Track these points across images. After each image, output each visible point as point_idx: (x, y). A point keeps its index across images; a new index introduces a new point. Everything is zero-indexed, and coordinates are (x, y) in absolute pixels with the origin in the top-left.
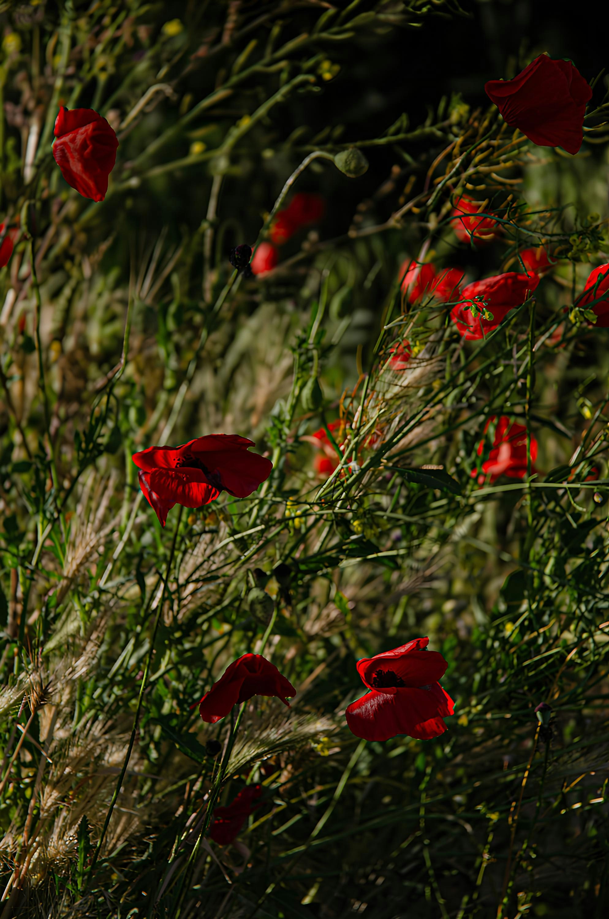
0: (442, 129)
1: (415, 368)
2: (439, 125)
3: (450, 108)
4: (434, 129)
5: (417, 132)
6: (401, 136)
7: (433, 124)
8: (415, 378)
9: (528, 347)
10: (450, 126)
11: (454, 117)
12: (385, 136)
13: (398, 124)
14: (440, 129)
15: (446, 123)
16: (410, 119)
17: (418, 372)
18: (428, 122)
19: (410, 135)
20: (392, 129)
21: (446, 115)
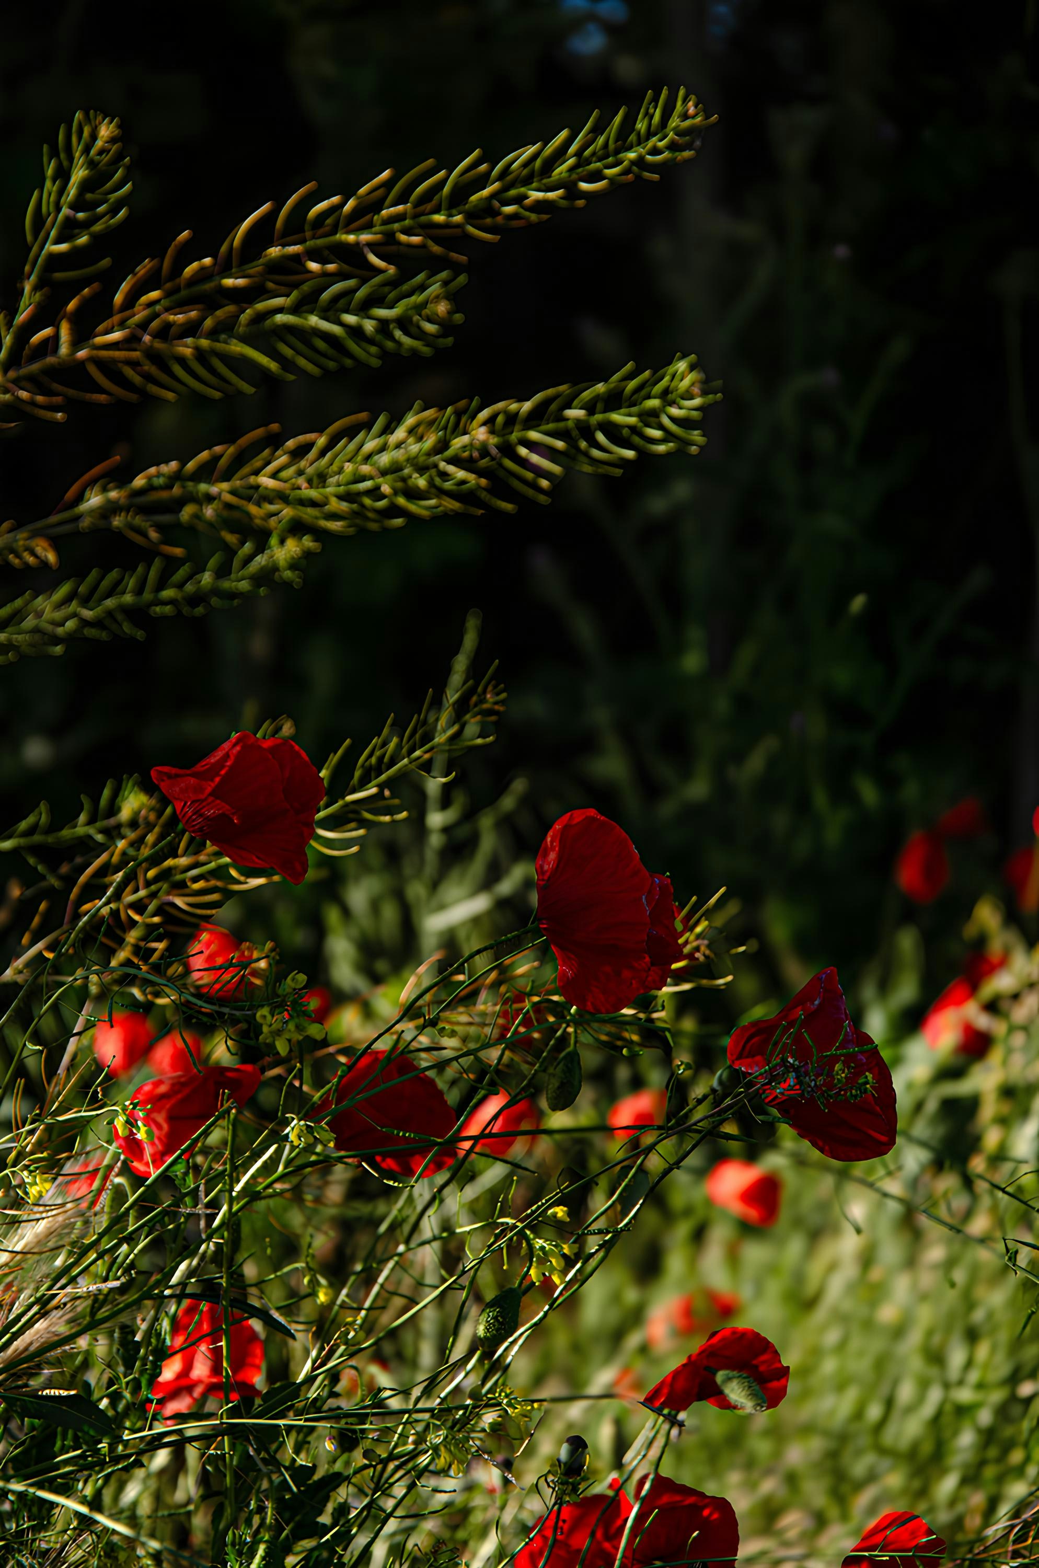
0: (104, 831)
1: (38, 1220)
2: (99, 824)
3: (119, 799)
4: (91, 831)
5: (66, 833)
6: (37, 838)
7: (91, 822)
8: (37, 1235)
9: (224, 1184)
10: (119, 826)
11: (125, 813)
12: (9, 837)
13: (31, 820)
14: (101, 831)
15: (112, 821)
16: (52, 811)
17: (42, 1226)
18: (83, 818)
19: (50, 839)
20: (23, 825)
21: (113, 810)
